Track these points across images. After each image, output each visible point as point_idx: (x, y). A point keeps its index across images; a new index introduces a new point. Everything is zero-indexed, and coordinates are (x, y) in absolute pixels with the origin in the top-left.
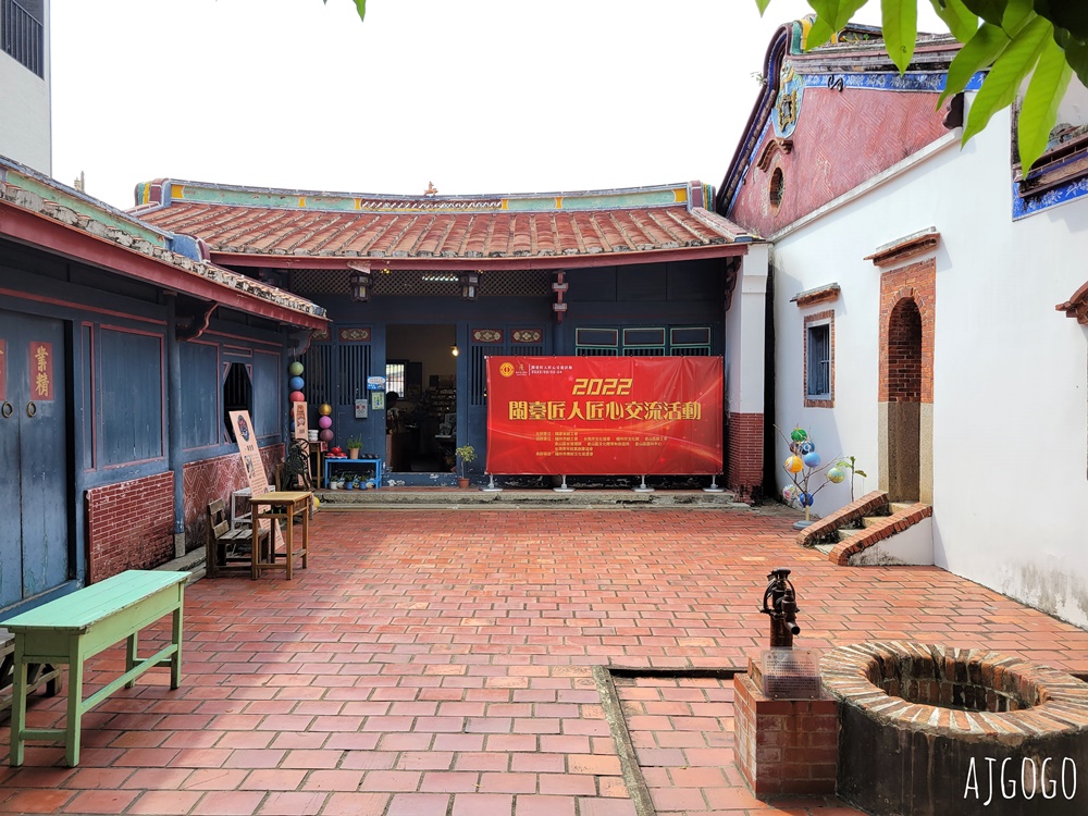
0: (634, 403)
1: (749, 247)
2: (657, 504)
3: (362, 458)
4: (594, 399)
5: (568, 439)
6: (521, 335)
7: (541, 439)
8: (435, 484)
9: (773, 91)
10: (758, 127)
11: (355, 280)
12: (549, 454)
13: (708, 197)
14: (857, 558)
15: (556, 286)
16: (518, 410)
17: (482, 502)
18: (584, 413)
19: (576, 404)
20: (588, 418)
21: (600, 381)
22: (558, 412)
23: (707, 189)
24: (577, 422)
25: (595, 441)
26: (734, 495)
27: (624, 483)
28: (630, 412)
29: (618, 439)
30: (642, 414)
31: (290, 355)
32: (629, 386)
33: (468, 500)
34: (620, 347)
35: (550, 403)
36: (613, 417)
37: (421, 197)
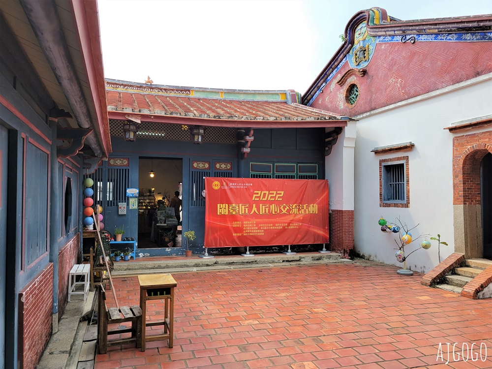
0: (284, 205)
1: (348, 122)
2: (303, 262)
3: (124, 240)
4: (264, 202)
5: (251, 225)
6: (220, 165)
7: (236, 226)
8: (169, 254)
9: (350, 45)
10: (336, 64)
11: (127, 127)
12: (240, 235)
13: (298, 99)
14: (480, 294)
15: (248, 138)
16: (222, 209)
17: (208, 265)
18: (258, 210)
19: (254, 205)
20: (261, 213)
21: (267, 192)
22: (245, 209)
23: (297, 94)
24: (256, 216)
25: (264, 227)
26: (340, 254)
27: (276, 249)
28: (282, 209)
29: (277, 225)
30: (288, 211)
31: (84, 174)
32: (282, 195)
33: (199, 264)
34: (273, 174)
35: (240, 205)
36: (273, 213)
37: (144, 84)
